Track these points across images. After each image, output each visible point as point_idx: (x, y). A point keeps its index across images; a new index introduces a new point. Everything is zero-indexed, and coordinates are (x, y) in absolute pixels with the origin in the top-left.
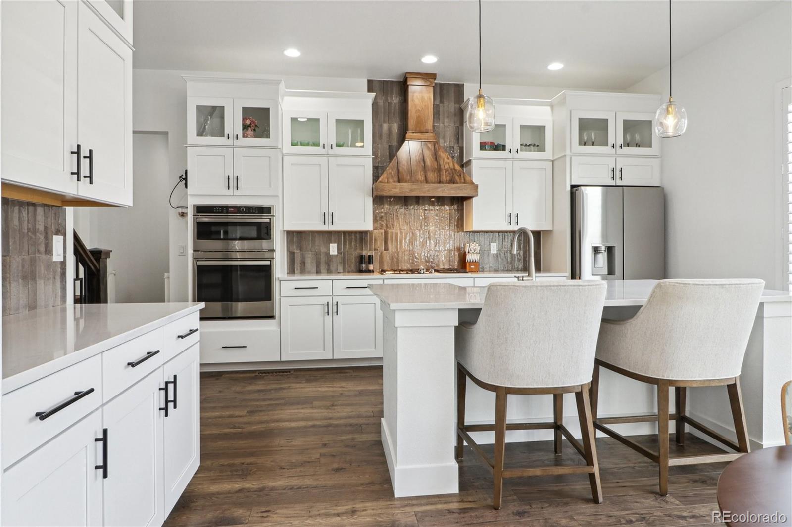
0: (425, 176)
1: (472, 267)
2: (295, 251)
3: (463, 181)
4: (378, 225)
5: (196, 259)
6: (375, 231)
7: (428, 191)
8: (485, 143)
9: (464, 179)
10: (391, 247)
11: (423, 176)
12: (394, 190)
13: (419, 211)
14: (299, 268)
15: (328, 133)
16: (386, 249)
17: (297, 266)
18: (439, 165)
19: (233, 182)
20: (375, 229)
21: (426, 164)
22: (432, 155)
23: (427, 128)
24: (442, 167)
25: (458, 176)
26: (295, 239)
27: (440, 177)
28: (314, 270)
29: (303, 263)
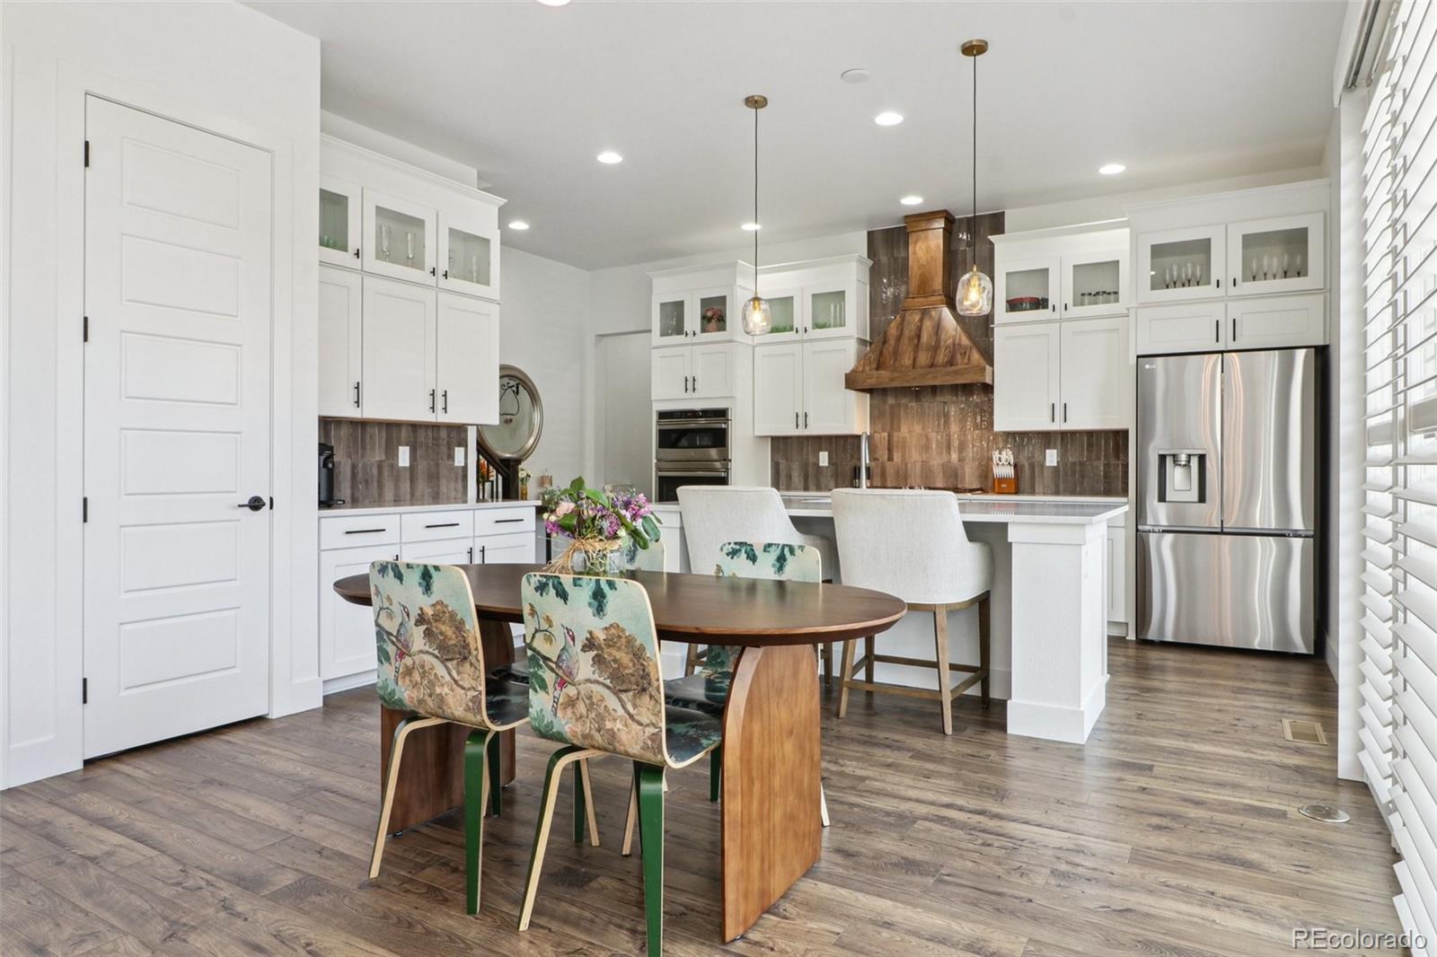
0: (914, 359)
1: (1003, 486)
2: (781, 461)
3: (966, 361)
4: (879, 427)
5: (659, 469)
6: (876, 435)
7: (914, 379)
8: (1021, 299)
9: (969, 359)
10: (897, 457)
11: (912, 358)
12: (869, 381)
13: (932, 405)
14: (784, 483)
15: (803, 314)
16: (890, 459)
17: (783, 479)
18: (938, 341)
19: (690, 384)
20: (874, 432)
21: (921, 341)
22: (933, 327)
23: (934, 288)
24: (942, 343)
25: (961, 354)
26: (781, 446)
27: (934, 359)
28: (802, 486)
29: (789, 477)
